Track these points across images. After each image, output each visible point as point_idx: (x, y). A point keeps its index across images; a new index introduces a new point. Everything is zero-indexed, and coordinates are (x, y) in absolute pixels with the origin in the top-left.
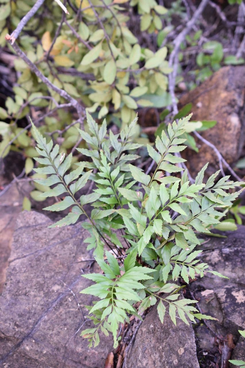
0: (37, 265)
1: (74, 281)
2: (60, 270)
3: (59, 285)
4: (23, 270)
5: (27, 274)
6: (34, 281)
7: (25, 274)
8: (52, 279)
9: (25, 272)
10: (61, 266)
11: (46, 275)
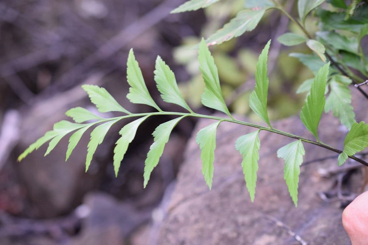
0: (222, 204)
1: (307, 222)
2: (274, 206)
3: (270, 234)
4: (193, 218)
5: (201, 225)
6: (216, 236)
7: (196, 227)
8: (256, 225)
9: (196, 221)
10: (275, 198)
11: (241, 219)
